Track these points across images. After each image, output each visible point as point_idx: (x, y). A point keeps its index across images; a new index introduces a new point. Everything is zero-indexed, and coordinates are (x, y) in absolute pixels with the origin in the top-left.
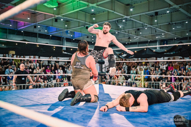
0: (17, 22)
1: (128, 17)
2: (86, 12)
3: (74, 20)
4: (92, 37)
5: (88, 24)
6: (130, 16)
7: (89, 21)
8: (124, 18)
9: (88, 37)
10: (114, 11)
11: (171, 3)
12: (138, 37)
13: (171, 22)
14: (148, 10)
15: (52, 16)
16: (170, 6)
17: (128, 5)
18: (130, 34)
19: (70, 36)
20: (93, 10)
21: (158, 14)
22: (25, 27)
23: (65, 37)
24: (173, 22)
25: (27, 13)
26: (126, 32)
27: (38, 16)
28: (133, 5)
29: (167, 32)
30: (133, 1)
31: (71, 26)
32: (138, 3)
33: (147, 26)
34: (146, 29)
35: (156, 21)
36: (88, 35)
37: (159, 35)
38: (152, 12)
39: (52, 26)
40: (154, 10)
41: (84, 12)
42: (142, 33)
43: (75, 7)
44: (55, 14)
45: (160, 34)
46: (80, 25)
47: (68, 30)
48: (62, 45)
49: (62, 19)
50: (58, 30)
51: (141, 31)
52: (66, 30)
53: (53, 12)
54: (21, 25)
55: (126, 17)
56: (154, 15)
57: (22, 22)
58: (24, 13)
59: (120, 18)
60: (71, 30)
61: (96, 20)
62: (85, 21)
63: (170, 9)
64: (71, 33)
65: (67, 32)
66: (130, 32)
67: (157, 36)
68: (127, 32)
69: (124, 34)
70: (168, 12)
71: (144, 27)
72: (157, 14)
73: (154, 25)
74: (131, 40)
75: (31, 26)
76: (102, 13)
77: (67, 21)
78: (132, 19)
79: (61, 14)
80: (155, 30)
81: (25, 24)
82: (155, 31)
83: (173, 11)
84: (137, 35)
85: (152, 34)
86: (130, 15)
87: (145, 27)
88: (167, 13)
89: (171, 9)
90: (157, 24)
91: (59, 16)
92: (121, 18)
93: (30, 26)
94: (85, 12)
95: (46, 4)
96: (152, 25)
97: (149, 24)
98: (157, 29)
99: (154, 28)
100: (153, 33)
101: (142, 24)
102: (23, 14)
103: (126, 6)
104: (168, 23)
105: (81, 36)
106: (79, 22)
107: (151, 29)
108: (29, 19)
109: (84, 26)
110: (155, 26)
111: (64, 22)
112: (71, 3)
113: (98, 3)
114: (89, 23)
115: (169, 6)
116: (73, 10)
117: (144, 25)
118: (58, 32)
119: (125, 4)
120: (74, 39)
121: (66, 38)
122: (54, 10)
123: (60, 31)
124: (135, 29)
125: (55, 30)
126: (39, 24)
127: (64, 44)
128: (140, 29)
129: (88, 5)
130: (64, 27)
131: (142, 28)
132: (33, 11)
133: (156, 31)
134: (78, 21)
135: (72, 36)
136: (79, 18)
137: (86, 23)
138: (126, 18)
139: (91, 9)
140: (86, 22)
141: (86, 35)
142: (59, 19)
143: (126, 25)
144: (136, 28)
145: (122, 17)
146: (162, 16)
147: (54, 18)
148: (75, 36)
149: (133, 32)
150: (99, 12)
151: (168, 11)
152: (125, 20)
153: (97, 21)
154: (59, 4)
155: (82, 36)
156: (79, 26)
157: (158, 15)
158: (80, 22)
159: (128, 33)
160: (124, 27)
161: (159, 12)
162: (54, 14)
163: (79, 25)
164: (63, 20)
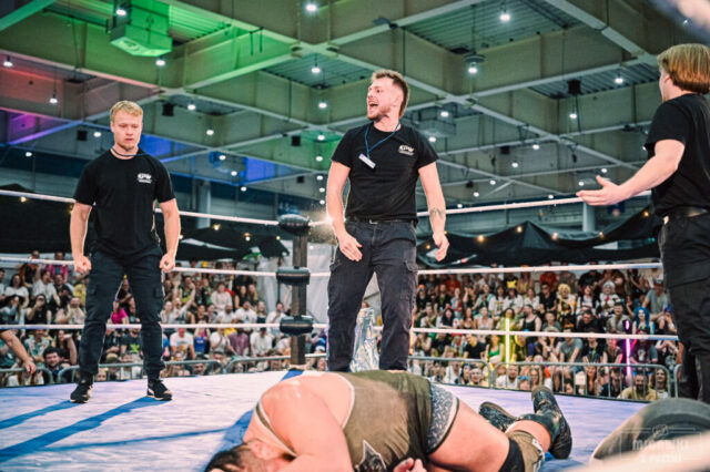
0: (7, 116)
1: (461, 100)
2: (289, 78)
3: (241, 110)
4: (320, 178)
5: (298, 127)
6: (468, 97)
7: (301, 113)
8: (444, 102)
9: (301, 180)
10: (404, 74)
11: (630, 47)
12: (505, 182)
13: (635, 121)
14: (538, 73)
15: (149, 90)
16: (625, 56)
17: (460, 50)
18: (471, 170)
19: (229, 174)
20: (316, 71)
21: (582, 87)
22: (37, 136)
23: (207, 180)
24: (643, 124)
25: (44, 78)
26: (454, 162)
27: (93, 91)
28: (480, 52)
29: (619, 163)
30: (477, 37)
31: (231, 135)
32: (498, 44)
33: (537, 136)
34: (536, 147)
35: (573, 116)
36: (301, 172)
37: (588, 174)
38: (558, 81)
39: (152, 132)
40: (563, 73)
41: (283, 76)
42: (521, 165)
43: (242, 55)
44: (163, 85)
45: (591, 171)
46: (268, 128)
47: (219, 149)
48: (197, 211)
49: (192, 103)
50: (176, 149)
51: (519, 156)
52: (211, 150)
53: (153, 77)
54: (22, 128)
55: (450, 98)
56: (565, 91)
57: (26, 114)
58: (33, 75)
59: (431, 100)
60: (230, 150)
61: (330, 109)
62: (285, 115)
63: (624, 69)
64: (233, 161)
65: (215, 157)
66: (471, 162)
67: (583, 179)
68: (461, 159)
69: (449, 167)
70: (619, 81)
71: (527, 141)
72: (574, 86)
73: (565, 132)
74: (476, 195)
75: (67, 129)
76: (355, 80)
77: (215, 113)
78: (476, 108)
79: (188, 82)
80: (570, 154)
81: (42, 122)
82: (570, 160)
83: (641, 77)
84: (502, 174)
85: (559, 168)
86: (467, 93)
87: (531, 141)
88: (619, 86)
89: (631, 68)
90: (580, 130)
91: (181, 91)
92: (431, 104)
93: (62, 131)
94: (286, 76)
95: (121, 43)
96: (557, 132)
97: (545, 130)
98: (579, 147)
99: (569, 147)
100: (563, 165)
101: (519, 128)
102: (31, 83)
103: (452, 55)
104: (622, 127)
105: (272, 173)
106: (263, 116)
107: (555, 151)
108: (53, 101)
109: (285, 136)
110: (571, 135)
111: (200, 118)
112: (225, 40)
113: (335, 41)
114: (303, 124)
115: (621, 59)
116: (237, 67)
117: (527, 131)
118: (175, 158)
119: (447, 49)
120: (244, 189)
121: (213, 183)
122: (158, 68)
123: (185, 153)
124: (492, 147)
125: (166, 150)
126: (95, 122)
127: (201, 208)
128: (514, 147)
129: (296, 49)
130: (199, 138)
131: (519, 146)
132: (72, 68)
133: (575, 158)
134: (257, 114)
135: (234, 173)
136: (260, 101)
137: (292, 120)
138: (455, 105)
139: (308, 67)
140: (290, 116)
141: (294, 172)
142: (181, 106)
143: (455, 134)
144: (494, 143)
145: (437, 98)
146: (595, 98)
147: (162, 101)
148: (249, 177)
149: (485, 162)
150: (342, 79)
151: (619, 76)
152: (450, 111)
153: (336, 116)
154: (176, 43)
155: (276, 176)
156: (262, 136)
157: (581, 94)
158: (268, 117)
159: (466, 164)
160: (446, 139)
161: (583, 82)
162: (156, 83)
163: (262, 128)
164: (198, 110)
